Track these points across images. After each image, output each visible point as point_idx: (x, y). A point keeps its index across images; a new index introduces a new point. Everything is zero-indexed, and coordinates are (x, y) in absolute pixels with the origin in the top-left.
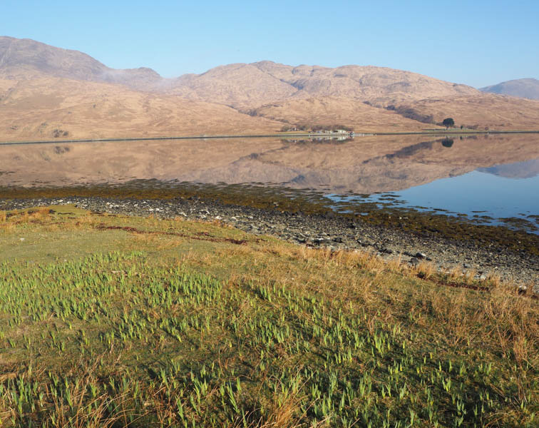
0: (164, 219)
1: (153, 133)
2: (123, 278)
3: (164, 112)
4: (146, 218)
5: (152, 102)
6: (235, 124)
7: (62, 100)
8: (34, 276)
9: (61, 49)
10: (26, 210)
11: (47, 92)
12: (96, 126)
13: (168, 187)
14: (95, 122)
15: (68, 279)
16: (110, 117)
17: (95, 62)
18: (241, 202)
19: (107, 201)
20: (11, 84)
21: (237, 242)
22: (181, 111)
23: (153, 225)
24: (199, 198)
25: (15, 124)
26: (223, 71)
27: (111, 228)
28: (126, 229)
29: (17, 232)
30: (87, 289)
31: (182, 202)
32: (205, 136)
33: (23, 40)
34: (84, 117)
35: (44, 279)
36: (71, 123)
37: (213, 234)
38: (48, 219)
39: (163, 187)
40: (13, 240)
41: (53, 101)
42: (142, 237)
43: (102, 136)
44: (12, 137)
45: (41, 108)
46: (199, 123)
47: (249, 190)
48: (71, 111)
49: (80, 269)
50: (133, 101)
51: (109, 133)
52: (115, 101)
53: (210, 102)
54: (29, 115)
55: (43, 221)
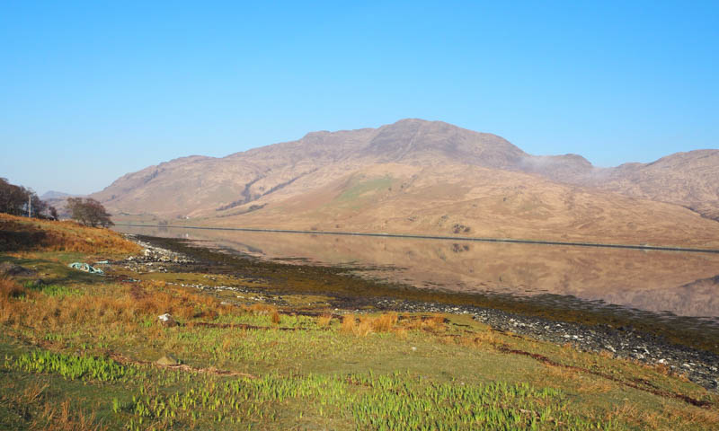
0: (585, 351)
1: (576, 236)
2: (534, 420)
3: (592, 210)
4: (562, 347)
5: (578, 197)
6: (694, 232)
7: (468, 190)
8: (427, 395)
9: (474, 132)
10: (417, 314)
11: (453, 181)
12: (504, 223)
13: (590, 308)
14: (504, 218)
15: (467, 408)
16: (521, 214)
17: (512, 148)
18: (697, 344)
19: (511, 317)
20: (415, 170)
21: (694, 403)
22: (617, 210)
23: (571, 358)
24: (634, 330)
25: (414, 215)
26: (683, 159)
27: (517, 352)
28: (535, 356)
29: (409, 339)
30: (489, 426)
31: (609, 332)
32: (646, 246)
33: (435, 122)
34: (491, 211)
35: (439, 402)
36: (474, 218)
37: (657, 384)
38: (442, 329)
39: (582, 307)
40: (404, 348)
41: (457, 191)
42: (557, 371)
43: (509, 236)
44: (409, 229)
45: (445, 199)
46: (640, 228)
47: (711, 328)
48: (476, 203)
49: (480, 398)
50: (553, 195)
51: (519, 232)
52: (530, 194)
53: (659, 201)
54: (430, 206)
55: (436, 330)
